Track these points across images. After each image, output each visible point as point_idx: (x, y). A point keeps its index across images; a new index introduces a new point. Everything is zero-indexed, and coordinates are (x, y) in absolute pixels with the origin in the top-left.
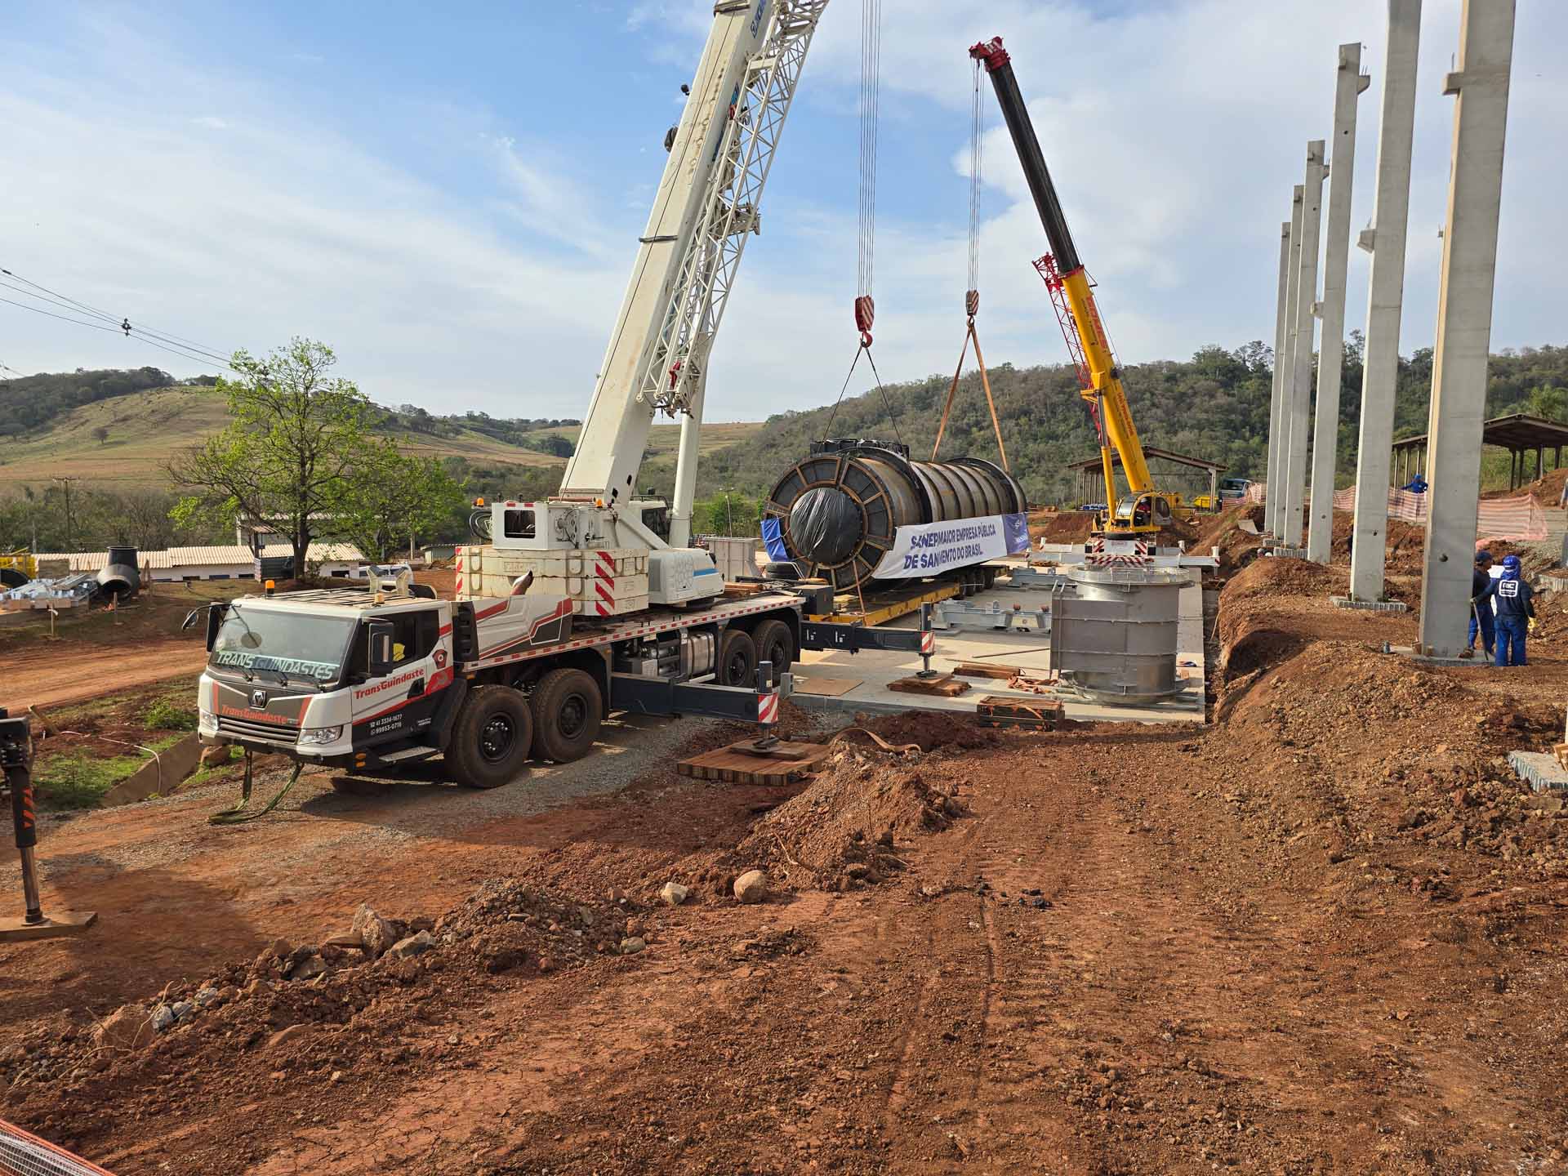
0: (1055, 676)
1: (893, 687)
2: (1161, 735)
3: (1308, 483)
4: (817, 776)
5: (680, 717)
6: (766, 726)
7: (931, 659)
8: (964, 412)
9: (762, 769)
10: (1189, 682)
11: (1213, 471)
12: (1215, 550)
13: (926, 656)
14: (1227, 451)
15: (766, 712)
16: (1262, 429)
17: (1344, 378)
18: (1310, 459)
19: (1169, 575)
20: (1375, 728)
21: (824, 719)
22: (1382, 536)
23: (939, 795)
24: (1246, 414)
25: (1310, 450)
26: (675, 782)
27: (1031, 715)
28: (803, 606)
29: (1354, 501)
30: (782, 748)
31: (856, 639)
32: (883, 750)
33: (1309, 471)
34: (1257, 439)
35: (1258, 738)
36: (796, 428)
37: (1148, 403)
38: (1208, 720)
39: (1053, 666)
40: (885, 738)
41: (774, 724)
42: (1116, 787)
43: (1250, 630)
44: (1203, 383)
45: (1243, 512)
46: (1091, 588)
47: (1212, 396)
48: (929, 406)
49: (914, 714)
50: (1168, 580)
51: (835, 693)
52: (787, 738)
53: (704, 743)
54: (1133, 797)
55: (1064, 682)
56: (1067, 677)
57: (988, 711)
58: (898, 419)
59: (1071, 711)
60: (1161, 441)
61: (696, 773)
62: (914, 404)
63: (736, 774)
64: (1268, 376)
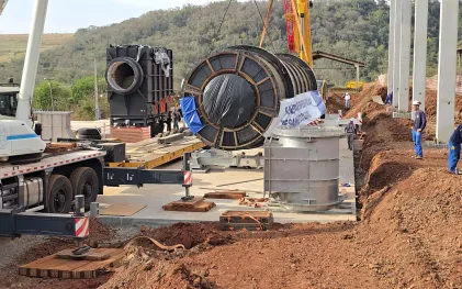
0: (267, 196)
1: (166, 208)
2: (332, 228)
3: (411, 73)
4: (117, 270)
5: (19, 236)
6: (80, 239)
7: (190, 189)
8: (207, 29)
9: (78, 267)
10: (346, 196)
11: (357, 66)
12: (360, 115)
13: (187, 187)
14: (365, 54)
15: (81, 229)
16: (384, 41)
17: (429, 10)
18: (412, 58)
19: (333, 131)
20: (452, 219)
21: (121, 231)
22: (453, 105)
23: (197, 276)
24: (375, 31)
25: (412, 53)
26: (17, 280)
27: (254, 221)
28: (105, 157)
29: (437, 84)
30: (92, 253)
31: (141, 177)
32: (161, 249)
33: (411, 66)
34: (382, 46)
35: (387, 228)
36: (97, 37)
37: (318, 24)
38: (358, 219)
39: (266, 190)
40: (162, 241)
41: (86, 238)
42: (303, 264)
43: (381, 163)
44: (351, 12)
45: (375, 91)
46: (287, 140)
47: (356, 20)
48: (184, 24)
49: (180, 225)
50: (332, 134)
51: (128, 215)
52: (95, 246)
53: (37, 253)
54: (316, 269)
55: (272, 199)
56: (274, 196)
57: (226, 220)
58: (165, 32)
59: (279, 217)
60: (326, 48)
61: (32, 274)
62: (175, 23)
63: (60, 273)
64: (387, 8)
